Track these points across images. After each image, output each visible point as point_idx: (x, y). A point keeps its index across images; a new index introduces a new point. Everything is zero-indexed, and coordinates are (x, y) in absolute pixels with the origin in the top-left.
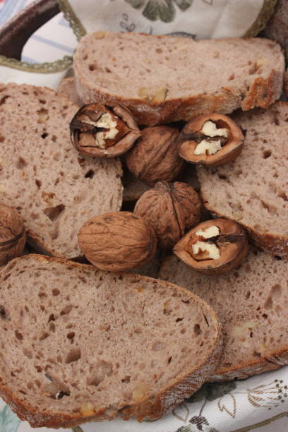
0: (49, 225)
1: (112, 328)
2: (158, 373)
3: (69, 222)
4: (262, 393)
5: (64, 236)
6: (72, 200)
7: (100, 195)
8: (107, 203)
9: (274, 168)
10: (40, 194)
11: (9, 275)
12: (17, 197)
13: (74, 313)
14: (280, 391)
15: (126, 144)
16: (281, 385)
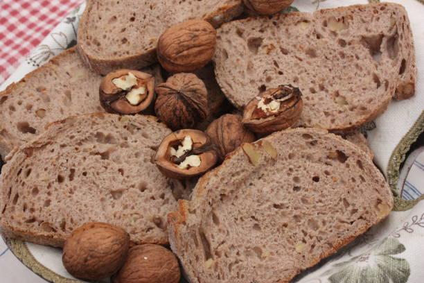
0: (249, 35)
1: (150, 9)
2: (100, 8)
3: (240, 49)
5: (233, 36)
6: (254, 62)
7: (241, 83)
8: (232, 82)
10: (275, 44)
12: (287, 30)
14: (31, 59)
16: (33, 63)
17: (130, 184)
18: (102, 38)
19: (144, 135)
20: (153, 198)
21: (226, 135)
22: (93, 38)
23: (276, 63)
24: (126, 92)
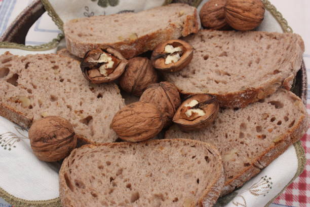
1: (153, 174)
2: (194, 190)
3: (99, 124)
4: (257, 186)
5: (99, 134)
6: (95, 111)
7: (111, 106)
8: (118, 108)
9: (214, 63)
10: (73, 112)
11: (74, 160)
13: (125, 172)
14: (268, 182)
15: (120, 70)
16: (266, 178)
18: (202, 162)
19: (194, 84)
20: (202, 52)
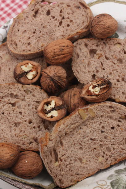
0: (91, 47)
2: (19, 25)
3: (85, 53)
5: (82, 47)
6: (91, 62)
7: (84, 72)
8: (79, 71)
10: (103, 54)
11: (86, 18)
12: (110, 47)
13: (58, 24)
17: (24, 120)
18: (18, 41)
19: (34, 96)
20: (34, 127)
21: (72, 101)
22: (14, 41)
23: (102, 64)
24: (27, 73)
